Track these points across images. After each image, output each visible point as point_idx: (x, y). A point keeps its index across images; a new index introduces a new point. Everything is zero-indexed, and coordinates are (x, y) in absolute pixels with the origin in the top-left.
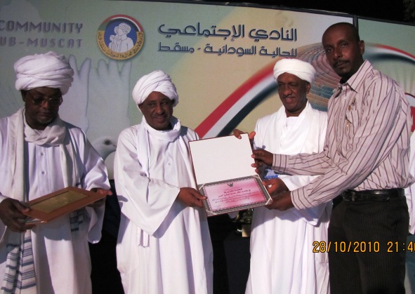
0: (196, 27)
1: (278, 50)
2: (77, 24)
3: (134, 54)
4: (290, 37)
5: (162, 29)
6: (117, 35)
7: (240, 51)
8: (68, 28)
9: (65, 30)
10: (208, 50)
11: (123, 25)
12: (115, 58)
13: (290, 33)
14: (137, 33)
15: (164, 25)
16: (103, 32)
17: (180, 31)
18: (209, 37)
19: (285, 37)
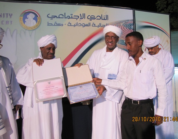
0: (64, 15)
1: (100, 24)
2: (10, 14)
3: (36, 27)
4: (105, 19)
5: (49, 16)
6: (28, 19)
7: (83, 25)
8: (5, 15)
9: (4, 17)
10: (69, 25)
11: (31, 14)
12: (28, 29)
13: (105, 17)
14: (38, 18)
15: (49, 14)
16: (22, 18)
17: (56, 16)
18: (70, 19)
19: (103, 18)
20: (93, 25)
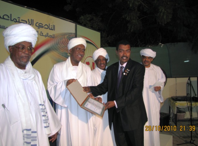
0: (10, 16)
1: (48, 34)
4: (52, 29)
13: (52, 27)
18: (17, 23)
19: (50, 28)
20: (41, 34)
